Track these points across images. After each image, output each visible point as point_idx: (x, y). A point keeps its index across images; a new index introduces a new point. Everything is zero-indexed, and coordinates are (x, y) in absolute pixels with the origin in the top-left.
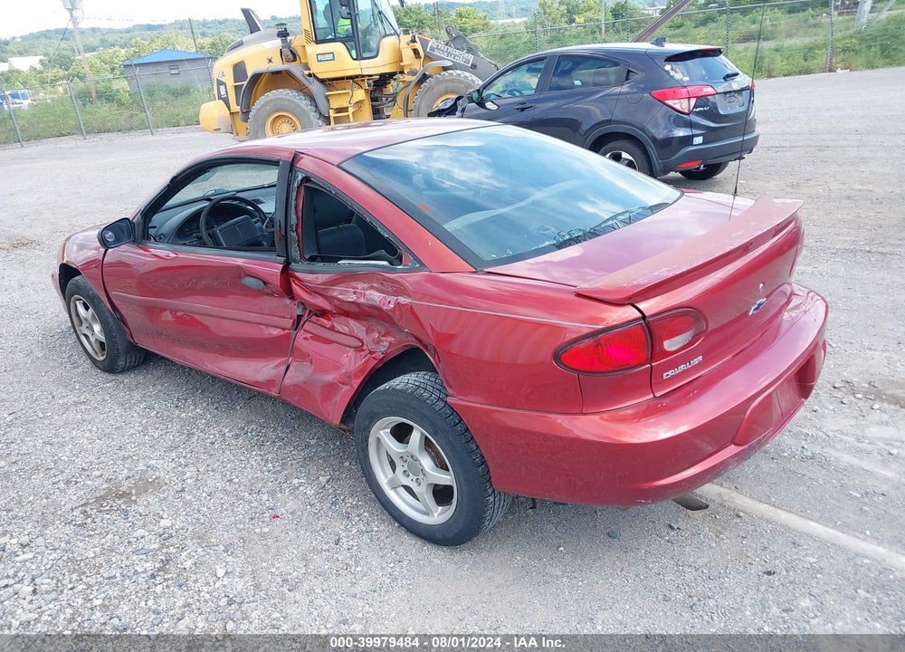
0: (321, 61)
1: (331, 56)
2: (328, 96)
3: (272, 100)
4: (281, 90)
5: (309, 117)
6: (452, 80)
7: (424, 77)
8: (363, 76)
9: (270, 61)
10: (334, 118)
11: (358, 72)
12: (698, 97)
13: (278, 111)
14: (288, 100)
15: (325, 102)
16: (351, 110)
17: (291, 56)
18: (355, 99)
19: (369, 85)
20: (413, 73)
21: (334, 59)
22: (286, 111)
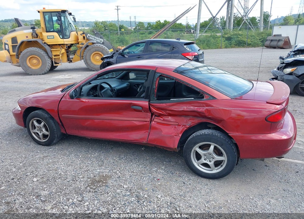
0: (49, 38)
1: (53, 37)
2: (51, 50)
3: (29, 51)
4: (33, 48)
5: (45, 58)
6: (98, 47)
7: (87, 46)
8: (65, 44)
9: (27, 37)
10: (54, 58)
11: (63, 43)
12: (194, 56)
13: (32, 55)
14: (37, 51)
15: (51, 52)
16: (60, 55)
17: (36, 36)
18: (62, 52)
19: (66, 47)
20: (83, 44)
21: (54, 38)
22: (35, 55)
